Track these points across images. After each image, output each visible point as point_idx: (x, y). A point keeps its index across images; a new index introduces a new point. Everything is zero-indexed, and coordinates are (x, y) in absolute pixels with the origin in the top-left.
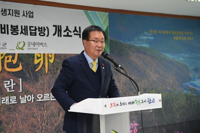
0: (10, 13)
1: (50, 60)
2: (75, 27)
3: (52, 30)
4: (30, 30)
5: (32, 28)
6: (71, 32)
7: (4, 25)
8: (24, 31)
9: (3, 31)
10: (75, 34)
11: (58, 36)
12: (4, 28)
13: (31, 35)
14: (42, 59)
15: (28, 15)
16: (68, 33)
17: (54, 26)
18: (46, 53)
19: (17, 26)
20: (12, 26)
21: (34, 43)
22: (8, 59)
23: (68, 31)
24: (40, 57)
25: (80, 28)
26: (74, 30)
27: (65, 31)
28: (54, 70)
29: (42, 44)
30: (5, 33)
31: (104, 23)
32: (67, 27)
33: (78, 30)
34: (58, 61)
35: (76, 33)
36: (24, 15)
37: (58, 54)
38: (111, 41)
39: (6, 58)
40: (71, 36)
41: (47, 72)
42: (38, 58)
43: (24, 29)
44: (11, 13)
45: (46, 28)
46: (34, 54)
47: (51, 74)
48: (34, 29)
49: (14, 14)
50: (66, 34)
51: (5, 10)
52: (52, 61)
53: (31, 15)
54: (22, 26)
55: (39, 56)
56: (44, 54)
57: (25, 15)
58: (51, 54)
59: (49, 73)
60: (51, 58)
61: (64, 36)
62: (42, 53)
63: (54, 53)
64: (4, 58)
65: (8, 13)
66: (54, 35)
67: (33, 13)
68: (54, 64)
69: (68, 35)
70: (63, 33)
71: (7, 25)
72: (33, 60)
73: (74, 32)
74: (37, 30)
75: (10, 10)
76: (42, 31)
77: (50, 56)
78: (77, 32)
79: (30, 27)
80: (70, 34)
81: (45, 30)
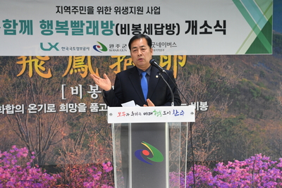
0: (131, 11)
1: (180, 63)
2: (218, 22)
3: (184, 27)
4: (155, 28)
5: (157, 27)
6: (211, 28)
7: (125, 25)
8: (147, 30)
9: (123, 32)
10: (216, 30)
11: (193, 34)
12: (125, 28)
13: (156, 34)
14: (169, 62)
15: (153, 12)
16: (206, 29)
17: (186, 22)
18: (175, 54)
19: (140, 25)
20: (133, 25)
21: (160, 43)
22: (128, 62)
23: (206, 27)
24: (167, 60)
25: (225, 22)
26: (215, 24)
27: (201, 28)
28: (184, 75)
29: (170, 44)
30: (125, 33)
31: (265, 13)
32: (206, 22)
33: (221, 24)
34: (191, 64)
35: (218, 28)
36: (148, 11)
37: (191, 56)
38: (276, 37)
39: (126, 60)
40: (211, 33)
41: (175, 77)
42: (164, 60)
43: (148, 28)
44: (133, 11)
45: (175, 25)
46: (159, 56)
47: (181, 79)
48: (160, 27)
49: (137, 12)
50: (203, 30)
51: (127, 8)
52: (182, 64)
53: (158, 11)
54: (145, 25)
55: (166, 58)
56: (172, 56)
57: (150, 11)
58: (182, 56)
59: (179, 78)
60: (181, 61)
61: (201, 33)
62: (170, 54)
63: (185, 54)
64: (123, 61)
65: (129, 11)
66: (186, 33)
67: (159, 8)
68: (186, 67)
69: (206, 32)
70: (199, 30)
71: (128, 25)
72: (159, 63)
73: (215, 27)
74: (164, 29)
75: (131, 8)
76: (171, 29)
77: (180, 58)
78: (221, 27)
79: (156, 25)
80: (209, 30)
81: (174, 27)
